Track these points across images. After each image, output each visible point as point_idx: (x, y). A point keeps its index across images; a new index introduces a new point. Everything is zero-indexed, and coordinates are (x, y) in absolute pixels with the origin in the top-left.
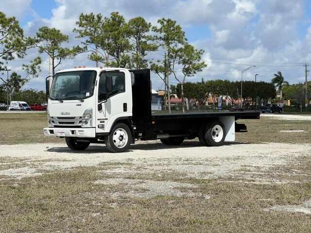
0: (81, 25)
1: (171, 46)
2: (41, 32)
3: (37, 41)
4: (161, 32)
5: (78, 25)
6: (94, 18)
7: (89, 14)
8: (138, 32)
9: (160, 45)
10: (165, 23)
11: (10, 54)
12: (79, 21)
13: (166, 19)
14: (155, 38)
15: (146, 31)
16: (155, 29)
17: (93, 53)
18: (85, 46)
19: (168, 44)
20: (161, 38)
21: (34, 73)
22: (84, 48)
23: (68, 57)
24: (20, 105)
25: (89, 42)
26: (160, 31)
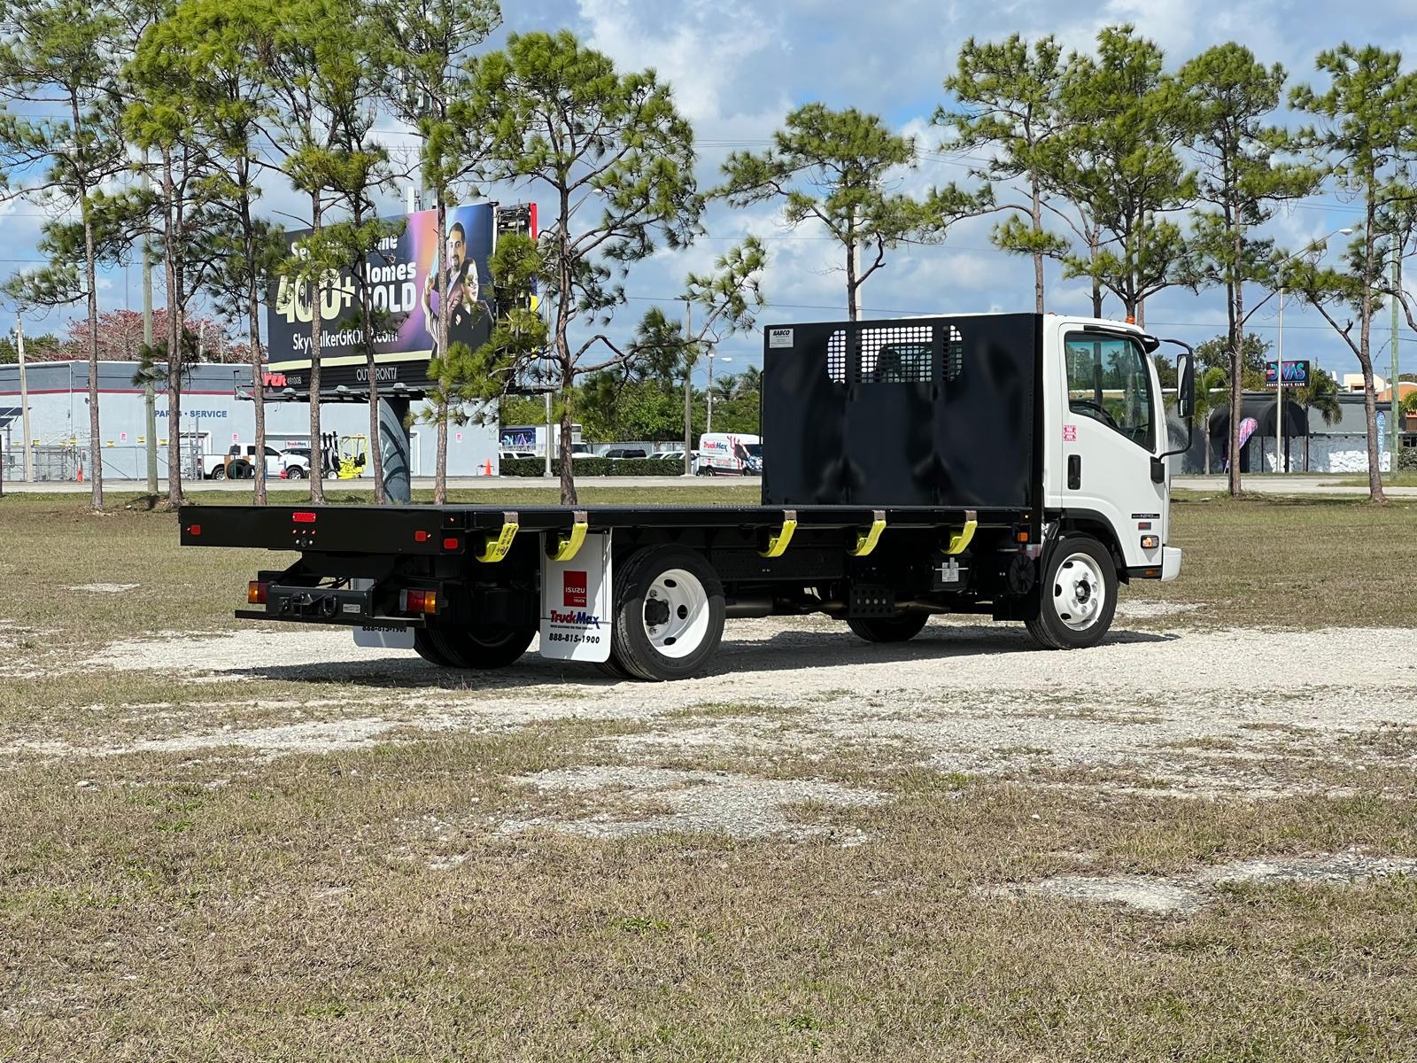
0: (967, 92)
1: (1381, 174)
2: (797, 131)
3: (780, 170)
4: (1333, 110)
5: (955, 93)
6: (1022, 59)
7: (999, 39)
8: (1226, 112)
9: (1330, 170)
10: (1353, 66)
11: (638, 230)
12: (956, 73)
13: (1359, 47)
14: (1305, 141)
15: (1266, 105)
16: (1304, 98)
17: (1016, 219)
18: (982, 184)
19: (1367, 166)
20: (1332, 138)
21: (737, 313)
22: (982, 194)
23: (912, 234)
24: (738, 449)
25: (1005, 167)
26: (1331, 103)
